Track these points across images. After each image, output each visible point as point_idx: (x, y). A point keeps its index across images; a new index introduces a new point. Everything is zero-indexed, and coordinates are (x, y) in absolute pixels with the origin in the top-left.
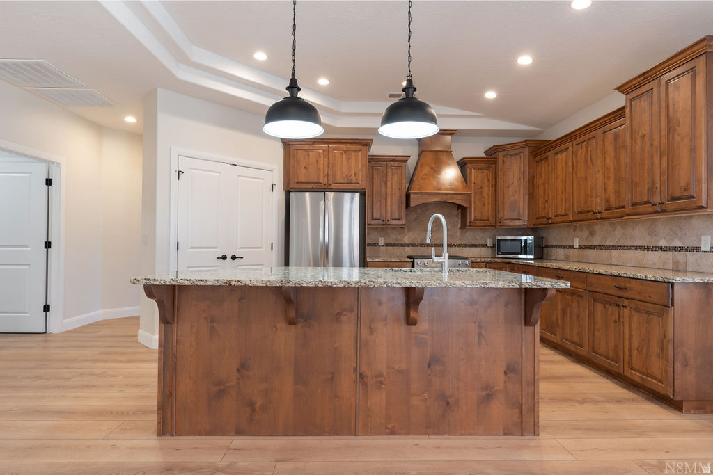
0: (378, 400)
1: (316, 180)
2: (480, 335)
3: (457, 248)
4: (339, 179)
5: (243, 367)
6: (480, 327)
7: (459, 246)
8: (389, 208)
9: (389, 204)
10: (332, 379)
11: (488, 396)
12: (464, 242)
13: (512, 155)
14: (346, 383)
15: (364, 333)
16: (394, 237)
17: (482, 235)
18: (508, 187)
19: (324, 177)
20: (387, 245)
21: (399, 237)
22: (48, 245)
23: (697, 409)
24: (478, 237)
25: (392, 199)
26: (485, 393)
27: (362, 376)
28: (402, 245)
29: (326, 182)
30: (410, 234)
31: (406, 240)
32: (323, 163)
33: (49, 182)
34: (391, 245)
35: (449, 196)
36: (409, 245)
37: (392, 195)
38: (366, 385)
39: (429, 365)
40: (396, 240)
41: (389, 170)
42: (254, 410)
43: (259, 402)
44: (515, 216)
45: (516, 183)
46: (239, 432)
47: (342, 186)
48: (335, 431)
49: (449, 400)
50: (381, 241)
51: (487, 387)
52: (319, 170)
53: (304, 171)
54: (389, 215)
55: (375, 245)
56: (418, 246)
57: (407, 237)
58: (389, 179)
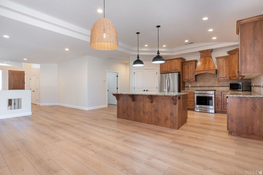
0: (146, 117)
1: (167, 70)
2: (165, 106)
3: (217, 88)
4: (173, 70)
5: (127, 108)
6: (165, 104)
7: (217, 87)
8: (190, 76)
9: (190, 75)
10: (139, 112)
11: (167, 119)
12: (219, 85)
13: (233, 54)
14: (142, 113)
15: (144, 104)
16: (194, 84)
17: (227, 83)
18: (232, 66)
19: (169, 69)
20: (192, 87)
21: (196, 84)
22: (117, 88)
23: (238, 135)
24: (225, 84)
25: (191, 73)
26: (166, 118)
27: (144, 112)
28: (196, 87)
29: (170, 71)
30: (199, 83)
31: (198, 85)
32: (169, 66)
33: (117, 76)
34: (193, 87)
35: (208, 71)
36: (199, 87)
37: (190, 72)
38: (145, 114)
39: (155, 111)
40: (195, 85)
41: (190, 65)
42: (128, 116)
43: (129, 115)
44: (234, 76)
45: (234, 64)
46: (127, 119)
47: (174, 71)
48: (140, 122)
49: (159, 119)
50: (190, 86)
51: (166, 117)
52: (168, 67)
53: (164, 68)
54: (190, 78)
55: (188, 87)
56: (202, 87)
57: (198, 84)
58: (190, 67)
